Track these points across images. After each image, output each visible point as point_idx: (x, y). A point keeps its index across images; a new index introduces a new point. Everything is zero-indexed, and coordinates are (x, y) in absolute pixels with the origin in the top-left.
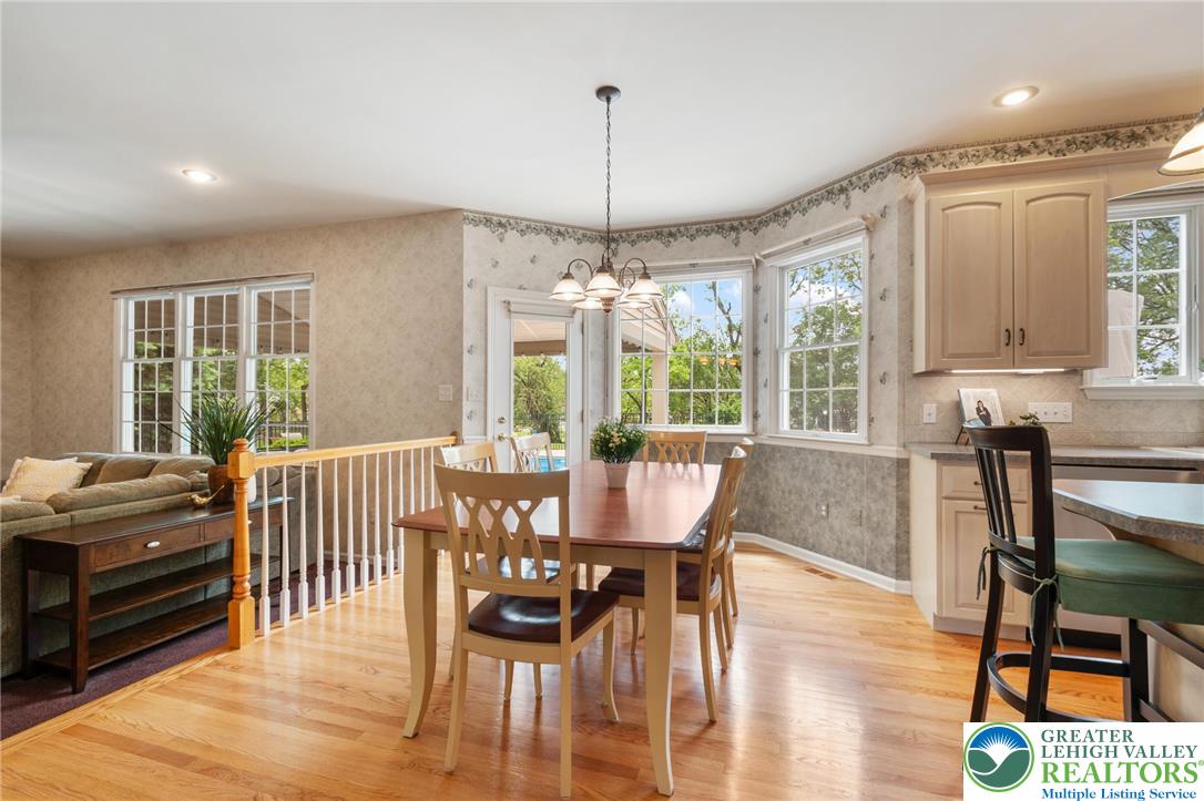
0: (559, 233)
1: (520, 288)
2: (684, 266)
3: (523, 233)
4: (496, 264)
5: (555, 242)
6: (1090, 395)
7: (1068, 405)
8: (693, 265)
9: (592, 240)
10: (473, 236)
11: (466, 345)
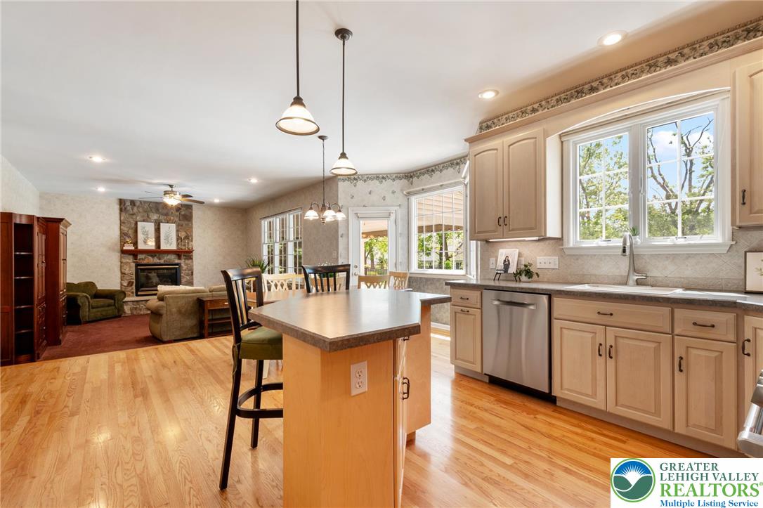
0: (383, 178)
1: (364, 206)
2: (437, 187)
3: (365, 181)
4: (352, 197)
5: (381, 182)
6: (567, 252)
7: (556, 258)
8: (441, 185)
9: (400, 178)
10: (342, 186)
11: (340, 234)
